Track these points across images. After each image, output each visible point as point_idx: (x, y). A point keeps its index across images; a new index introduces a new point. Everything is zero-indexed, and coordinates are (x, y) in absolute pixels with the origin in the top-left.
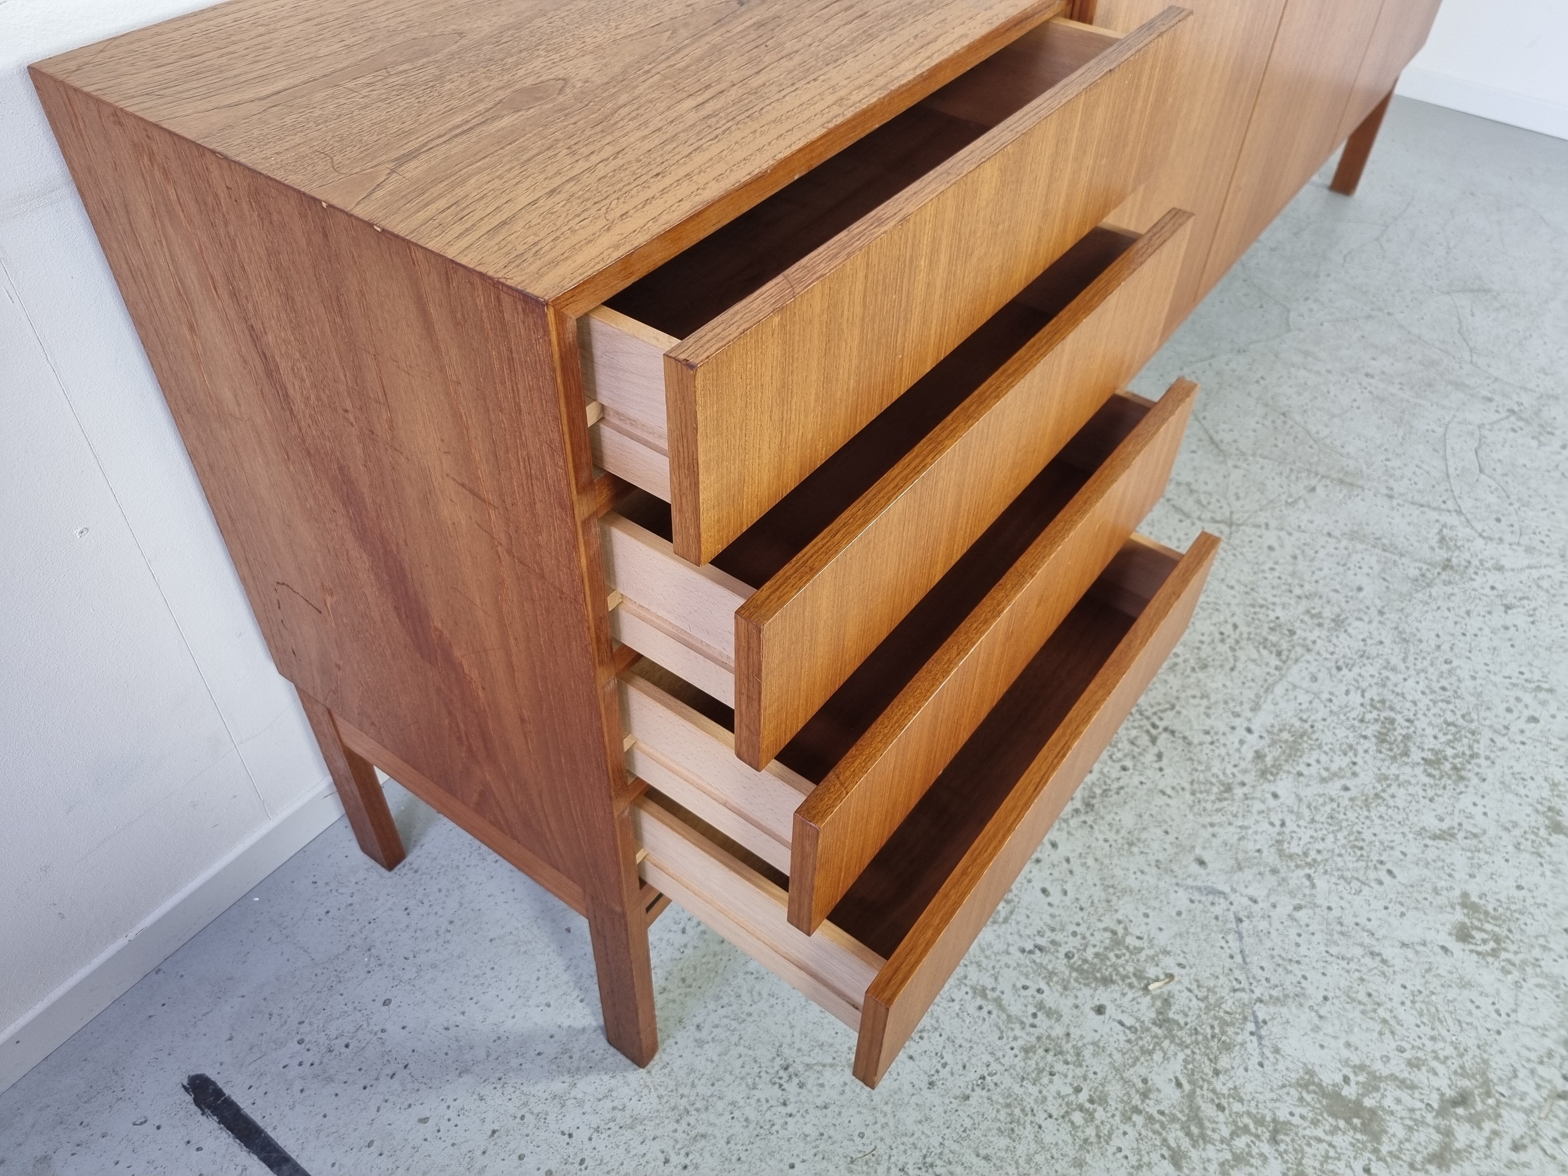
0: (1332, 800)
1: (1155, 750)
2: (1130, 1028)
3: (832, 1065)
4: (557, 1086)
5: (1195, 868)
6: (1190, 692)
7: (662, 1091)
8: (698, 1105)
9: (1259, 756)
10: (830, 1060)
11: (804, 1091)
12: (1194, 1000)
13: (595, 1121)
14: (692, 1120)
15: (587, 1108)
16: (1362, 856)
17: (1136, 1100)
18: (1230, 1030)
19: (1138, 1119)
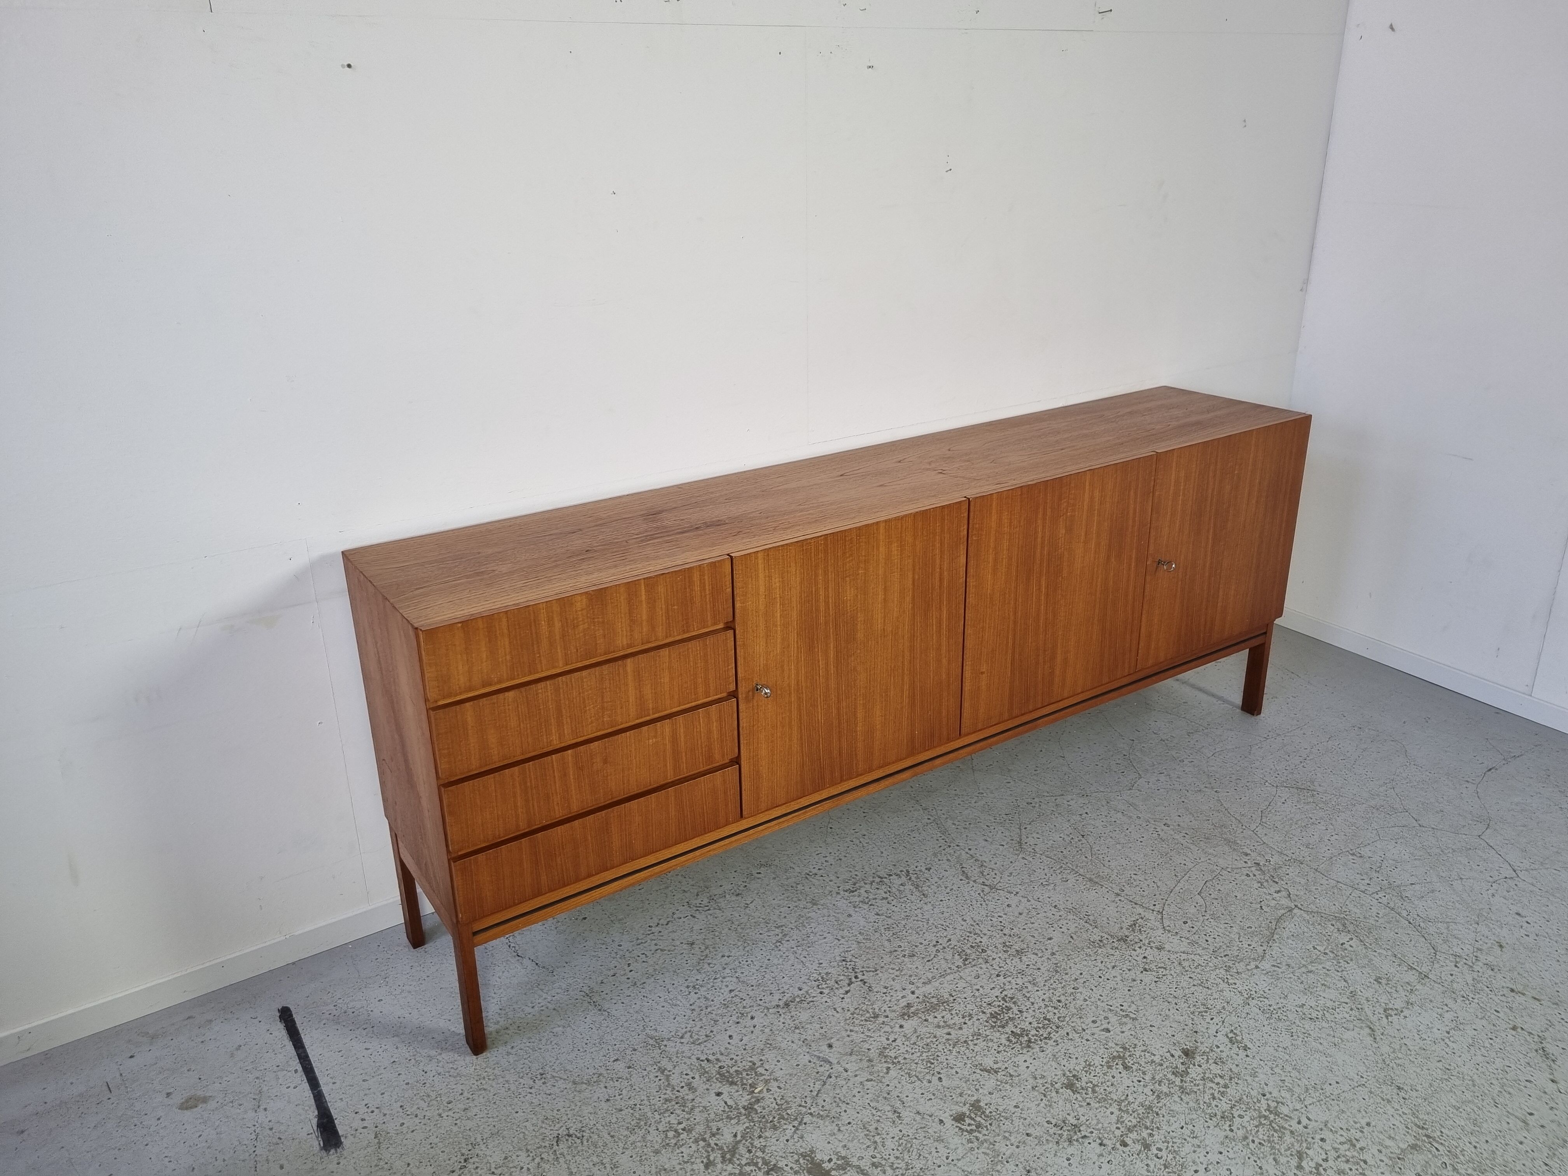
0: (935, 1037)
1: (848, 988)
2: (728, 1106)
3: (564, 1079)
4: (433, 1053)
5: (825, 1048)
6: (892, 966)
7: (478, 1067)
8: (491, 1077)
9: (909, 1006)
10: (566, 1077)
11: (544, 1086)
12: (774, 1104)
13: (440, 1070)
14: (484, 1082)
15: (440, 1065)
16: (930, 1067)
17: (707, 1136)
18: (783, 1122)
19: (702, 1143)
